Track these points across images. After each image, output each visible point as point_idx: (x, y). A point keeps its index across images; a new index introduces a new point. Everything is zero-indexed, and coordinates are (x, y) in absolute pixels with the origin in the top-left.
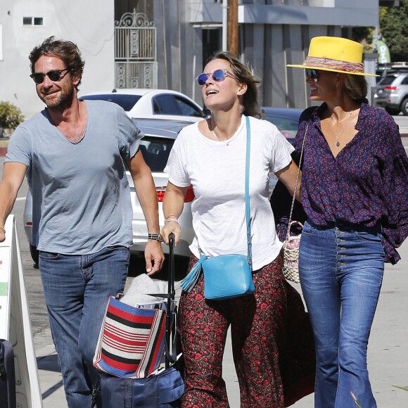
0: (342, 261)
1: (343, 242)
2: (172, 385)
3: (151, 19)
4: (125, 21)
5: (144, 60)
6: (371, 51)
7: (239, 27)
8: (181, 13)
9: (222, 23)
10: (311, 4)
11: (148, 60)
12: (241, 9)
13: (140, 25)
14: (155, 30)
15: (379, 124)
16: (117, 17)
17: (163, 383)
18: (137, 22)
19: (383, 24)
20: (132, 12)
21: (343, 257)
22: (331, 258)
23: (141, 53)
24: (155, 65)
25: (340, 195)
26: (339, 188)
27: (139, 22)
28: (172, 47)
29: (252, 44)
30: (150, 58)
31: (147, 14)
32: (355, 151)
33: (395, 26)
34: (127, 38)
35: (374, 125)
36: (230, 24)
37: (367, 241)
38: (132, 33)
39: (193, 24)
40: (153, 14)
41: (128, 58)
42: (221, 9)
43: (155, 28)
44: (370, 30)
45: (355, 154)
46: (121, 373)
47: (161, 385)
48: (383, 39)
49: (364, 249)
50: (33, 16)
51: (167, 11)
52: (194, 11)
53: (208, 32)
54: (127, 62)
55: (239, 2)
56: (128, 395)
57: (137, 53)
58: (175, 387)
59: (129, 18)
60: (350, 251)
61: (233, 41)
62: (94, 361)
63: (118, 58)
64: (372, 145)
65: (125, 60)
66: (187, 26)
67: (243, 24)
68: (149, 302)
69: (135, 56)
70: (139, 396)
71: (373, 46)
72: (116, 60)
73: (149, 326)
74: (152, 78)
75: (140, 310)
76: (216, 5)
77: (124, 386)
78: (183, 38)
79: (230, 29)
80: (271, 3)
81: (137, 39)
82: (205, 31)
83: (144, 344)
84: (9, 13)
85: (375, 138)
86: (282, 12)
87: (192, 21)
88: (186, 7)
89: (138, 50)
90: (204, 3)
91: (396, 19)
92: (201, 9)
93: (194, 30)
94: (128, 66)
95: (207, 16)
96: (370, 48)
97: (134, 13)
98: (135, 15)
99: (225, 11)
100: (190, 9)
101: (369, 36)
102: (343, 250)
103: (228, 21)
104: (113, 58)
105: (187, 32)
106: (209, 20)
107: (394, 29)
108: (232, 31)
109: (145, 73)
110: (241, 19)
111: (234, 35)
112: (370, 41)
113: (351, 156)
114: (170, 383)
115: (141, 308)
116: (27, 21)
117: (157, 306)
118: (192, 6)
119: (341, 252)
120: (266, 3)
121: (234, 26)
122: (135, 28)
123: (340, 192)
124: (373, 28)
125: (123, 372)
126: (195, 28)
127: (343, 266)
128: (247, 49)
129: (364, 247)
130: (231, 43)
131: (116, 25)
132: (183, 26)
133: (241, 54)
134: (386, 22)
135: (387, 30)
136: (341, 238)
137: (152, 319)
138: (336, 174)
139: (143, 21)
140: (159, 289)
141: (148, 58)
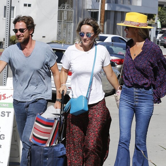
0: (137, 101)
1: (137, 94)
2: (60, 150)
3: (72, 7)
4: (62, 7)
5: (69, 22)
6: (154, 23)
7: (105, 11)
8: (83, 5)
9: (98, 10)
10: (132, 4)
11: (70, 22)
12: (106, 5)
13: (68, 9)
14: (73, 11)
15: (151, 48)
16: (59, 5)
17: (56, 149)
18: (67, 8)
19: (159, 13)
20: (65, 4)
21: (137, 100)
22: (132, 100)
23: (67, 19)
24: (73, 24)
25: (134, 74)
26: (134, 72)
27: (68, 8)
28: (79, 18)
29: (109, 18)
30: (71, 22)
31: (71, 5)
32: (140, 58)
33: (164, 14)
34: (63, 14)
35: (149, 48)
36: (102, 10)
37: (146, 94)
38: (65, 12)
39: (88, 9)
40: (73, 5)
41: (62, 21)
42: (99, 4)
43: (73, 10)
44: (155, 15)
45: (140, 59)
46: (39, 144)
47: (55, 150)
48: (159, 19)
49: (145, 97)
50: (28, 3)
51: (78, 4)
52: (88, 4)
53: (93, 13)
54: (62, 23)
55: (106, 2)
56: (42, 153)
57: (66, 19)
58: (61, 151)
59: (64, 6)
60: (139, 97)
61: (103, 17)
62: (30, 138)
63: (59, 21)
64: (147, 56)
65: (62, 22)
66: (85, 10)
67: (107, 11)
68: (52, 117)
69: (65, 20)
70: (46, 154)
71: (155, 21)
72: (58, 22)
73: (52, 126)
74: (71, 29)
75: (48, 120)
76: (97, 3)
77: (40, 149)
78: (84, 15)
79: (102, 12)
80: (117, 3)
81: (66, 14)
82: (92, 13)
83: (49, 133)
84: (19, 2)
85: (149, 54)
86: (121, 7)
87: (87, 8)
88: (86, 3)
89: (66, 18)
90: (92, 2)
91: (164, 12)
92: (91, 4)
93: (88, 12)
94: (62, 24)
95: (93, 7)
96: (154, 22)
97: (66, 4)
98: (66, 5)
99: (100, 5)
100: (87, 4)
101: (154, 18)
102: (137, 97)
103: (101, 9)
104: (57, 21)
105: (85, 12)
106: (94, 9)
107: (164, 15)
108: (102, 13)
109: (69, 27)
110: (106, 9)
111: (103, 15)
112: (154, 20)
113: (139, 60)
114: (59, 149)
115: (49, 119)
116: (25, 5)
117: (55, 119)
118: (88, 3)
119: (136, 97)
120: (116, 3)
121: (103, 11)
122: (66, 10)
123: (134, 73)
124: (156, 15)
125: (41, 144)
126: (89, 11)
127: (137, 103)
128: (107, 20)
129: (145, 96)
130: (102, 18)
131: (59, 8)
132: (84, 10)
133: (105, 22)
134: (160, 13)
135: (161, 15)
136: (136, 92)
137: (53, 124)
138: (133, 66)
139: (69, 7)
140: (57, 112)
141: (70, 21)
